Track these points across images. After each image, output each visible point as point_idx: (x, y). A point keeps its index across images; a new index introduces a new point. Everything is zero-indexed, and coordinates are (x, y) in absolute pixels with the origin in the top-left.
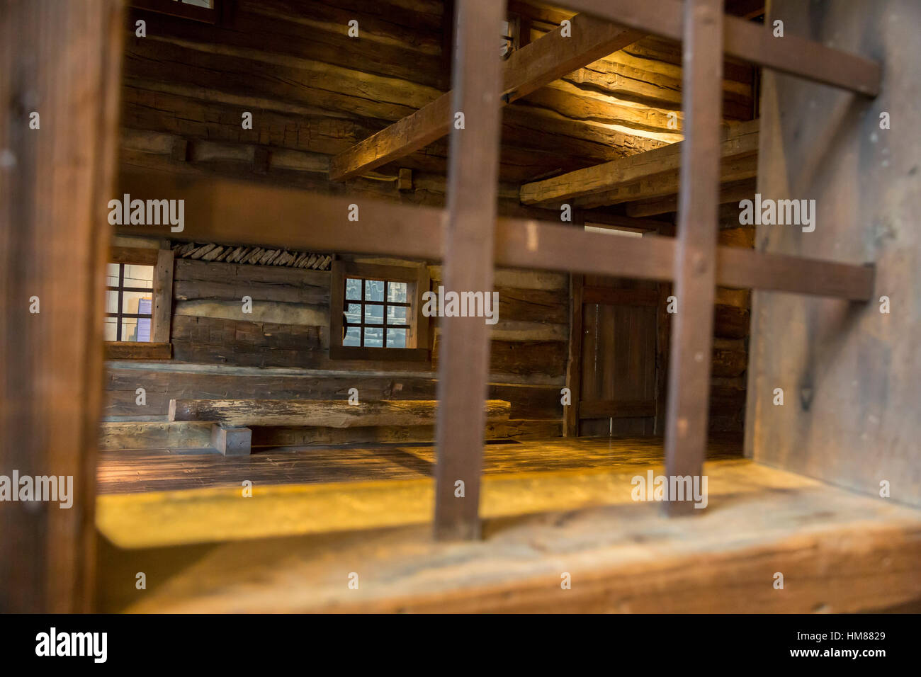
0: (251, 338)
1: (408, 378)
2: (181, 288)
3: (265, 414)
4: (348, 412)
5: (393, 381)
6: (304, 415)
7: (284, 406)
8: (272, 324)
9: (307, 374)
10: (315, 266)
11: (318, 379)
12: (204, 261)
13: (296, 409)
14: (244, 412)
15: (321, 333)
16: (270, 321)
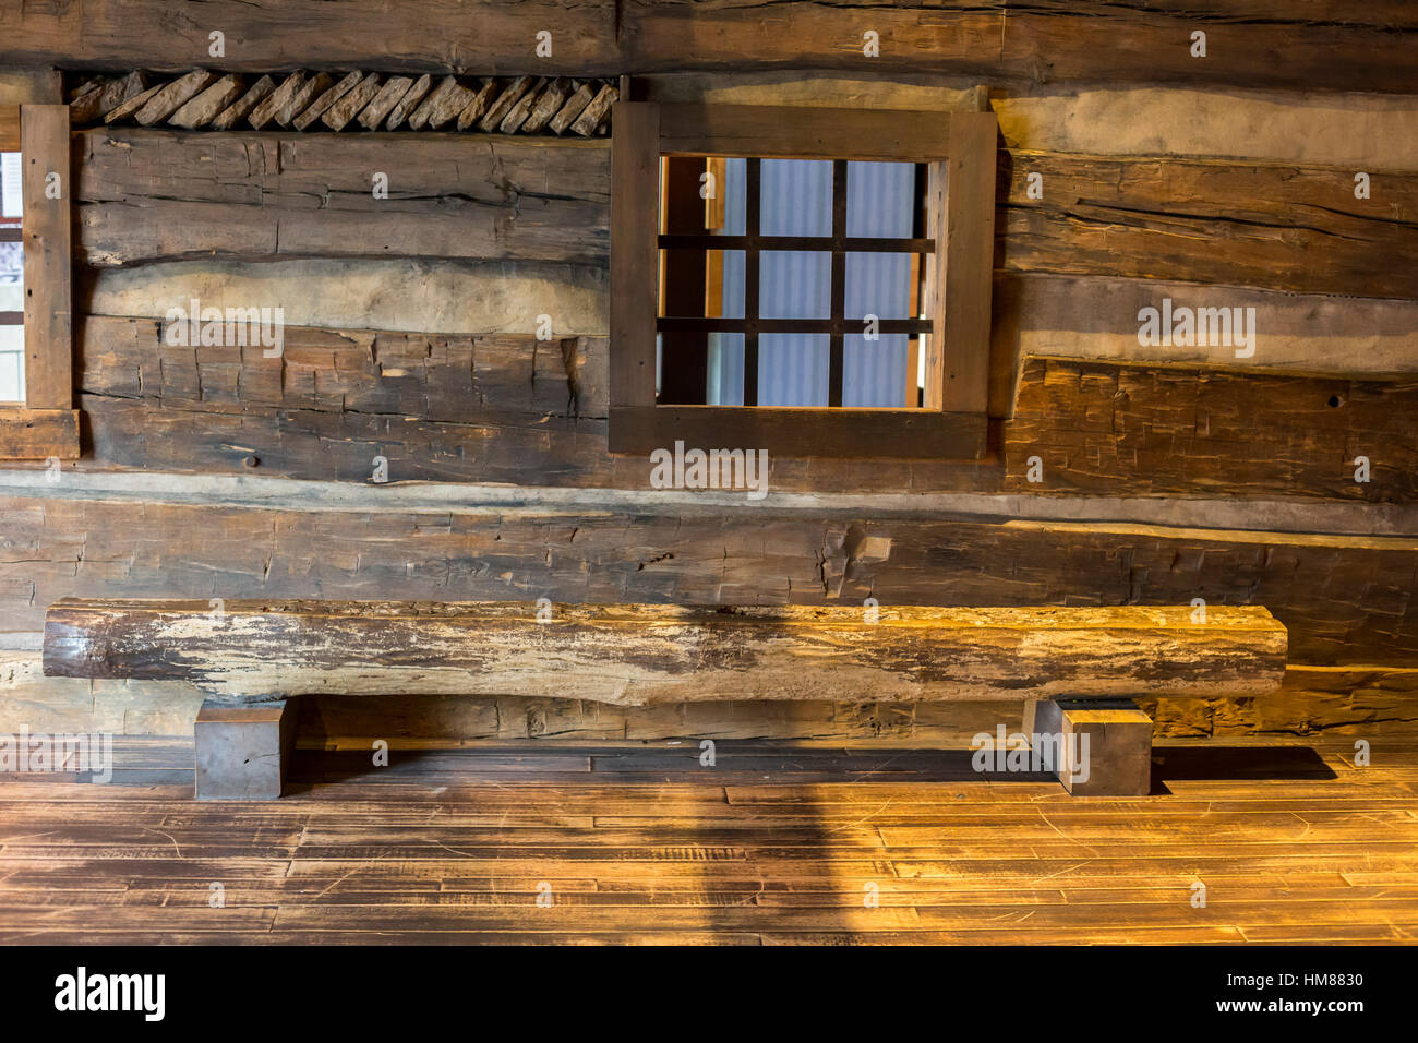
0: (338, 387)
1: (917, 516)
2: (102, 226)
3: (337, 661)
4: (633, 658)
5: (855, 528)
6: (474, 665)
7: (403, 636)
8: (405, 336)
9: (540, 503)
10: (559, 124)
11: (575, 523)
12: (179, 128)
13: (443, 646)
14: (264, 654)
15: (580, 362)
16: (401, 325)
